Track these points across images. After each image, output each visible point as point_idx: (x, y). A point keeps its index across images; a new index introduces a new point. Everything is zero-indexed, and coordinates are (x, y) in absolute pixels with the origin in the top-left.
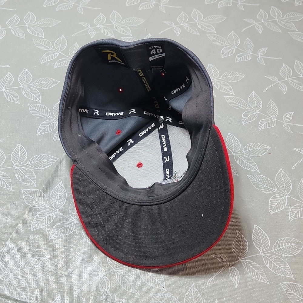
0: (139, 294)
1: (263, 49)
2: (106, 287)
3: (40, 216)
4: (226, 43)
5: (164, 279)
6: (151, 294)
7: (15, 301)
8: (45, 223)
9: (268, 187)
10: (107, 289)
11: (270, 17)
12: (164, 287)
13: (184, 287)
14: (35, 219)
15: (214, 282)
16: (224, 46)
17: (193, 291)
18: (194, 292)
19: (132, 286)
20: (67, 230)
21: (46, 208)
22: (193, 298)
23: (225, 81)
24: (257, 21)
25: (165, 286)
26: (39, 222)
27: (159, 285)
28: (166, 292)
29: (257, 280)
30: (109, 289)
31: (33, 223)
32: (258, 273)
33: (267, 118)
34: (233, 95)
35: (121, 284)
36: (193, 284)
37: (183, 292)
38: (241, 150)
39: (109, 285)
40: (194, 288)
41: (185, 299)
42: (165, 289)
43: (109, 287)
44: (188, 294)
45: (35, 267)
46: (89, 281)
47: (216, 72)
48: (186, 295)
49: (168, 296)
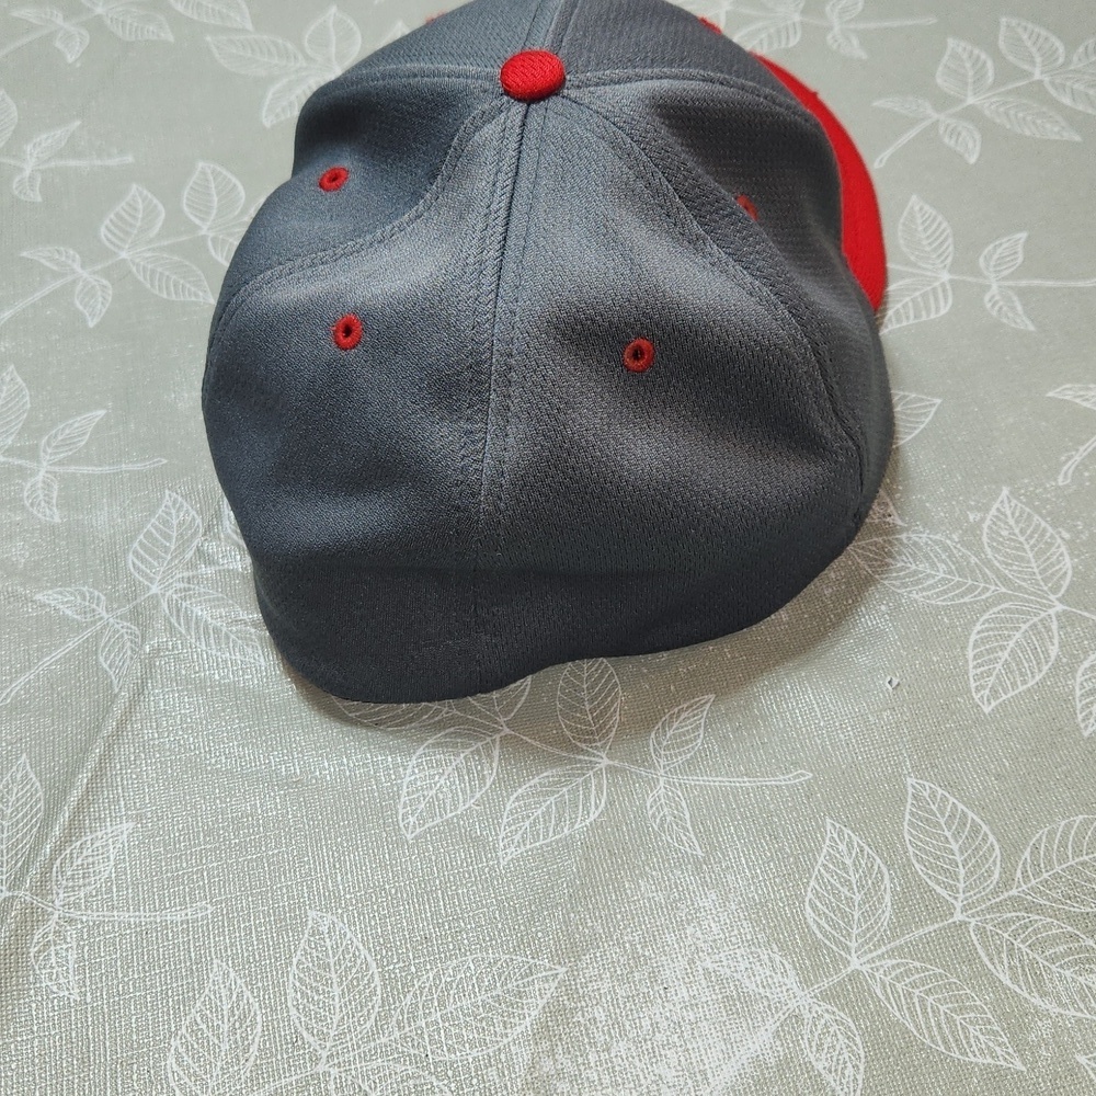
12: (890, 516)
13: (973, 503)
15: (1086, 474)
17: (1008, 513)
18: (1013, 514)
22: (1017, 531)
25: (895, 511)
28: (907, 529)
36: (1005, 492)
37: (971, 518)
38: (1068, 62)
40: (1012, 504)
41: (985, 539)
42: (897, 519)
44: (994, 523)
48: (985, 526)
49: (917, 539)
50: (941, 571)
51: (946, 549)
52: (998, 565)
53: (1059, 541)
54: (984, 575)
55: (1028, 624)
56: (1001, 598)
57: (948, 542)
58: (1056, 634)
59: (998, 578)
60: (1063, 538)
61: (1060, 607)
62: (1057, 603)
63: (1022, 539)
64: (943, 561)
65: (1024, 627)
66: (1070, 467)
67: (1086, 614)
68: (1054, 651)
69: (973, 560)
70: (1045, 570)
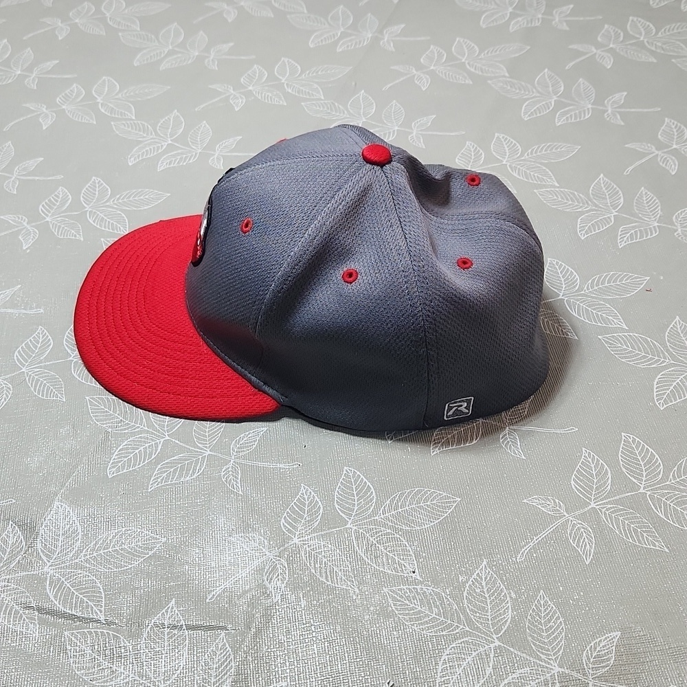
0: (357, 590)
1: (617, 96)
2: (280, 577)
3: (127, 449)
4: (533, 92)
5: (413, 555)
6: (384, 589)
7: (73, 619)
8: (140, 461)
9: (651, 356)
10: (280, 582)
11: (627, 36)
12: (414, 572)
13: (464, 569)
14: (116, 453)
15: (535, 555)
16: (528, 99)
17: (483, 577)
18: (486, 578)
19: (340, 573)
20: (188, 470)
21: (141, 432)
22: (485, 590)
23: (534, 162)
24: (598, 46)
25: (417, 571)
26: (126, 459)
27: (404, 568)
28: (421, 583)
29: (638, 544)
30: (285, 582)
31: (111, 462)
32: (639, 530)
33: (636, 222)
34: (555, 187)
35: (313, 571)
36: (485, 563)
37: (460, 579)
38: (581, 289)
39: (285, 573)
40: (487, 572)
41: (465, 594)
42: (417, 576)
43: (287, 578)
44: (473, 584)
45: (118, 548)
46: (240, 571)
47: (513, 146)
48: (467, 585)
49: (426, 590)
50: (434, 612)
51: (440, 598)
52: (468, 611)
53: (508, 599)
54: (459, 618)
55: (477, 652)
56: (465, 634)
57: (443, 594)
58: (492, 660)
59: (466, 620)
60: (511, 597)
61: (497, 643)
62: (496, 640)
63: (487, 596)
64: (436, 607)
65: (474, 654)
66: (526, 549)
67: (512, 649)
68: (489, 670)
69: (455, 607)
70: (494, 618)
